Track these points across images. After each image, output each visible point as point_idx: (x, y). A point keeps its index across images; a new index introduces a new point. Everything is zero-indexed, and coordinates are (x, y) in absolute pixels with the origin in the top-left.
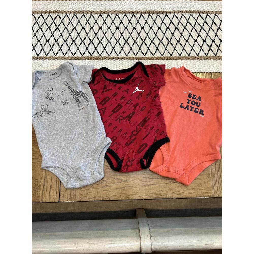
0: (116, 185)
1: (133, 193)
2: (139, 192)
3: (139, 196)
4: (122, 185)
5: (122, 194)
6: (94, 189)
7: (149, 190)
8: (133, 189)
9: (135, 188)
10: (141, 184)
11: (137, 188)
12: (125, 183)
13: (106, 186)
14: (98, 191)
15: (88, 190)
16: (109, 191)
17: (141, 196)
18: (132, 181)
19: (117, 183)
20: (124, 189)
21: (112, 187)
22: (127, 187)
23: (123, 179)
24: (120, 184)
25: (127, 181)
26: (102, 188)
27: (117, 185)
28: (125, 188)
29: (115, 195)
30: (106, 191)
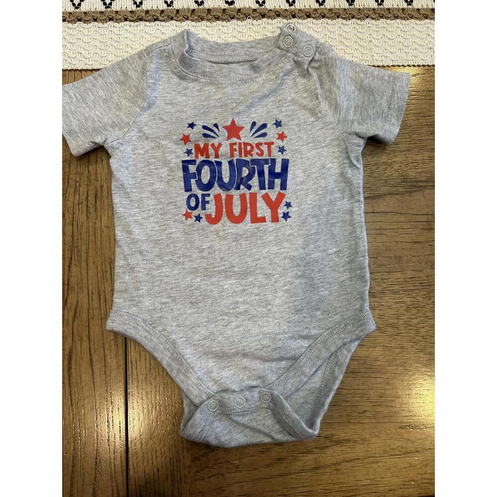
0: (310, 457)
1: (369, 481)
2: (390, 475)
3: (388, 488)
4: (332, 456)
5: (334, 484)
6: (240, 471)
7: (420, 468)
8: (369, 466)
9: (373, 463)
10: (393, 449)
11: (380, 464)
12: (343, 448)
13: (279, 459)
14: (253, 480)
15: (220, 476)
16: (290, 477)
17: (393, 488)
18: (364, 440)
19: (315, 450)
20: (338, 467)
21: (297, 463)
22: (347, 461)
23: (333, 435)
24: (324, 453)
25: (348, 441)
26: (268, 466)
27: (314, 456)
28: (342, 466)
29: (309, 489)
30: (281, 479)
